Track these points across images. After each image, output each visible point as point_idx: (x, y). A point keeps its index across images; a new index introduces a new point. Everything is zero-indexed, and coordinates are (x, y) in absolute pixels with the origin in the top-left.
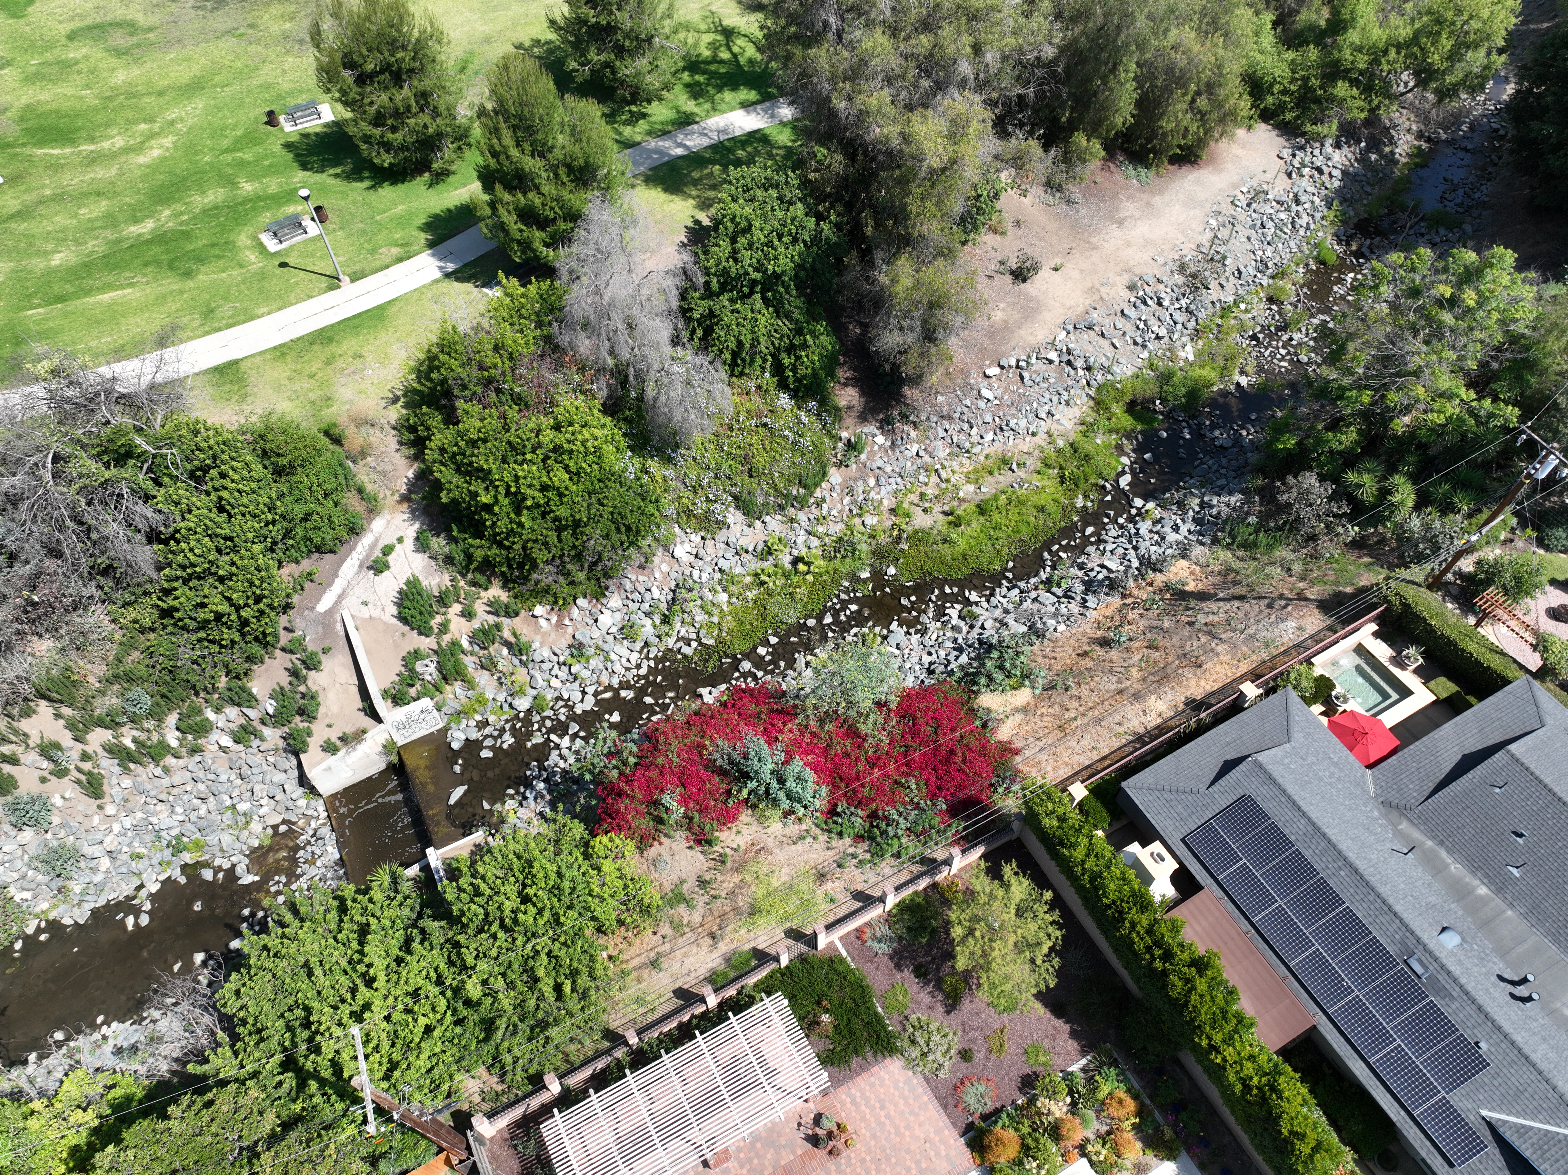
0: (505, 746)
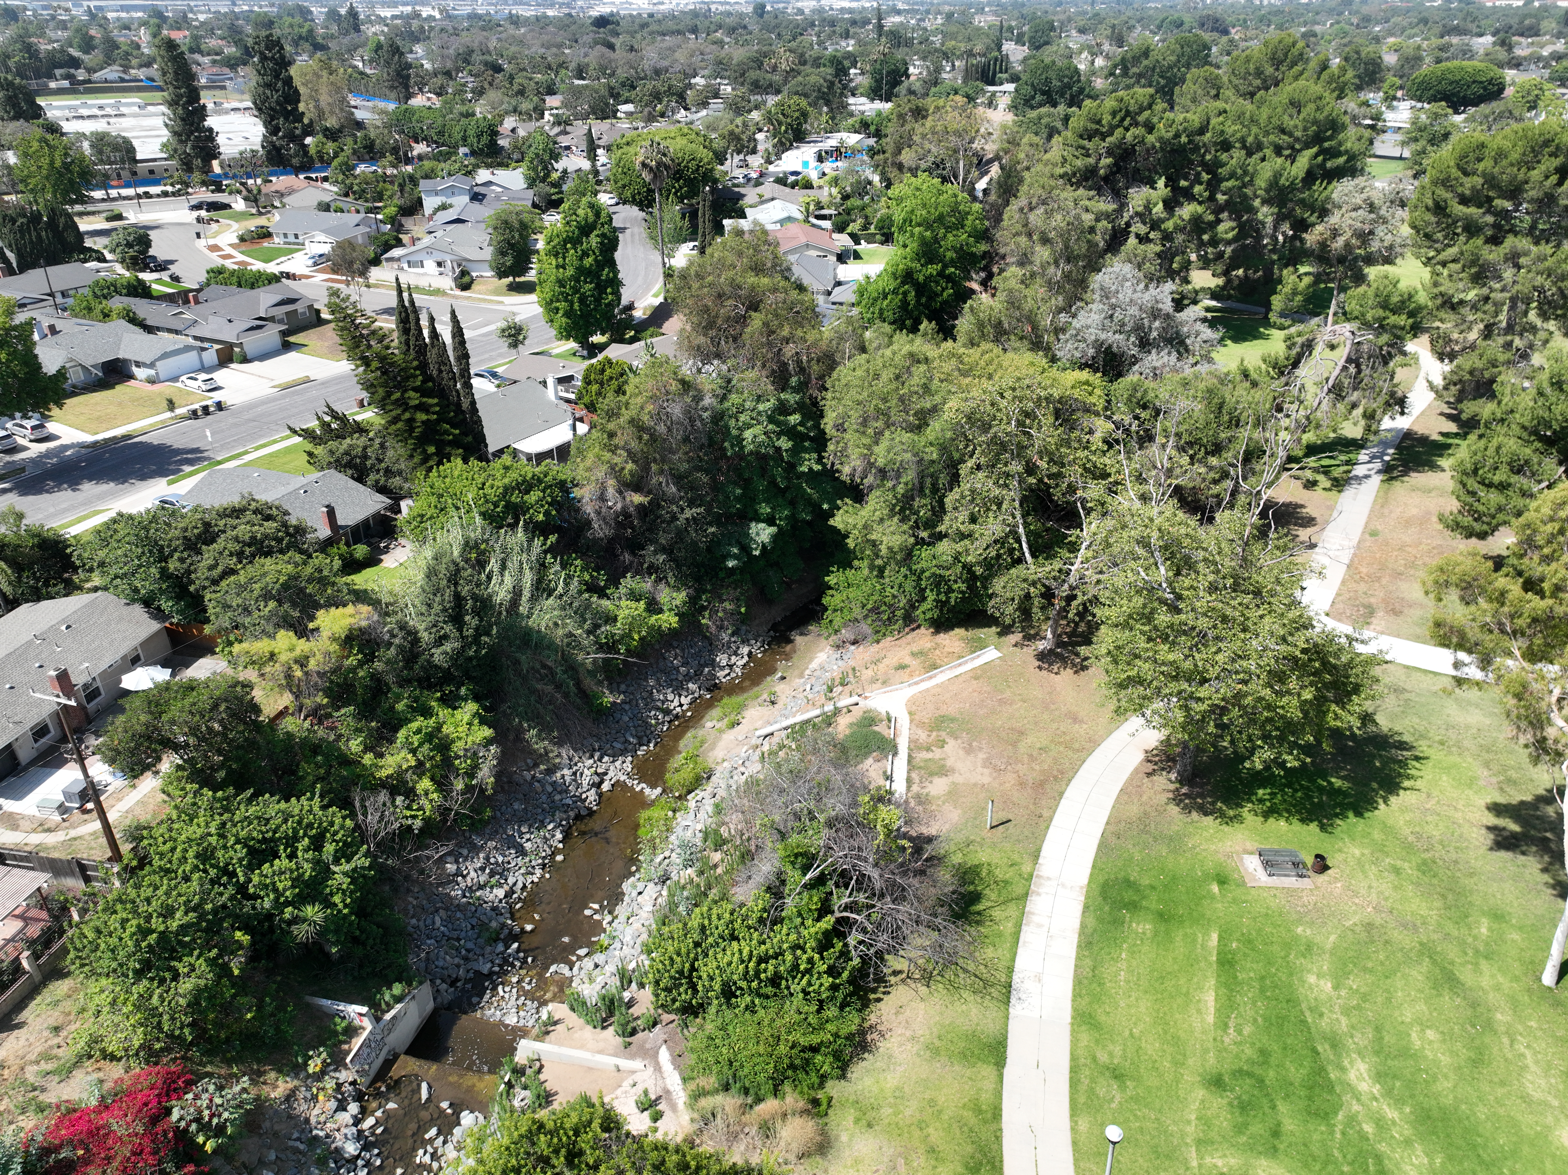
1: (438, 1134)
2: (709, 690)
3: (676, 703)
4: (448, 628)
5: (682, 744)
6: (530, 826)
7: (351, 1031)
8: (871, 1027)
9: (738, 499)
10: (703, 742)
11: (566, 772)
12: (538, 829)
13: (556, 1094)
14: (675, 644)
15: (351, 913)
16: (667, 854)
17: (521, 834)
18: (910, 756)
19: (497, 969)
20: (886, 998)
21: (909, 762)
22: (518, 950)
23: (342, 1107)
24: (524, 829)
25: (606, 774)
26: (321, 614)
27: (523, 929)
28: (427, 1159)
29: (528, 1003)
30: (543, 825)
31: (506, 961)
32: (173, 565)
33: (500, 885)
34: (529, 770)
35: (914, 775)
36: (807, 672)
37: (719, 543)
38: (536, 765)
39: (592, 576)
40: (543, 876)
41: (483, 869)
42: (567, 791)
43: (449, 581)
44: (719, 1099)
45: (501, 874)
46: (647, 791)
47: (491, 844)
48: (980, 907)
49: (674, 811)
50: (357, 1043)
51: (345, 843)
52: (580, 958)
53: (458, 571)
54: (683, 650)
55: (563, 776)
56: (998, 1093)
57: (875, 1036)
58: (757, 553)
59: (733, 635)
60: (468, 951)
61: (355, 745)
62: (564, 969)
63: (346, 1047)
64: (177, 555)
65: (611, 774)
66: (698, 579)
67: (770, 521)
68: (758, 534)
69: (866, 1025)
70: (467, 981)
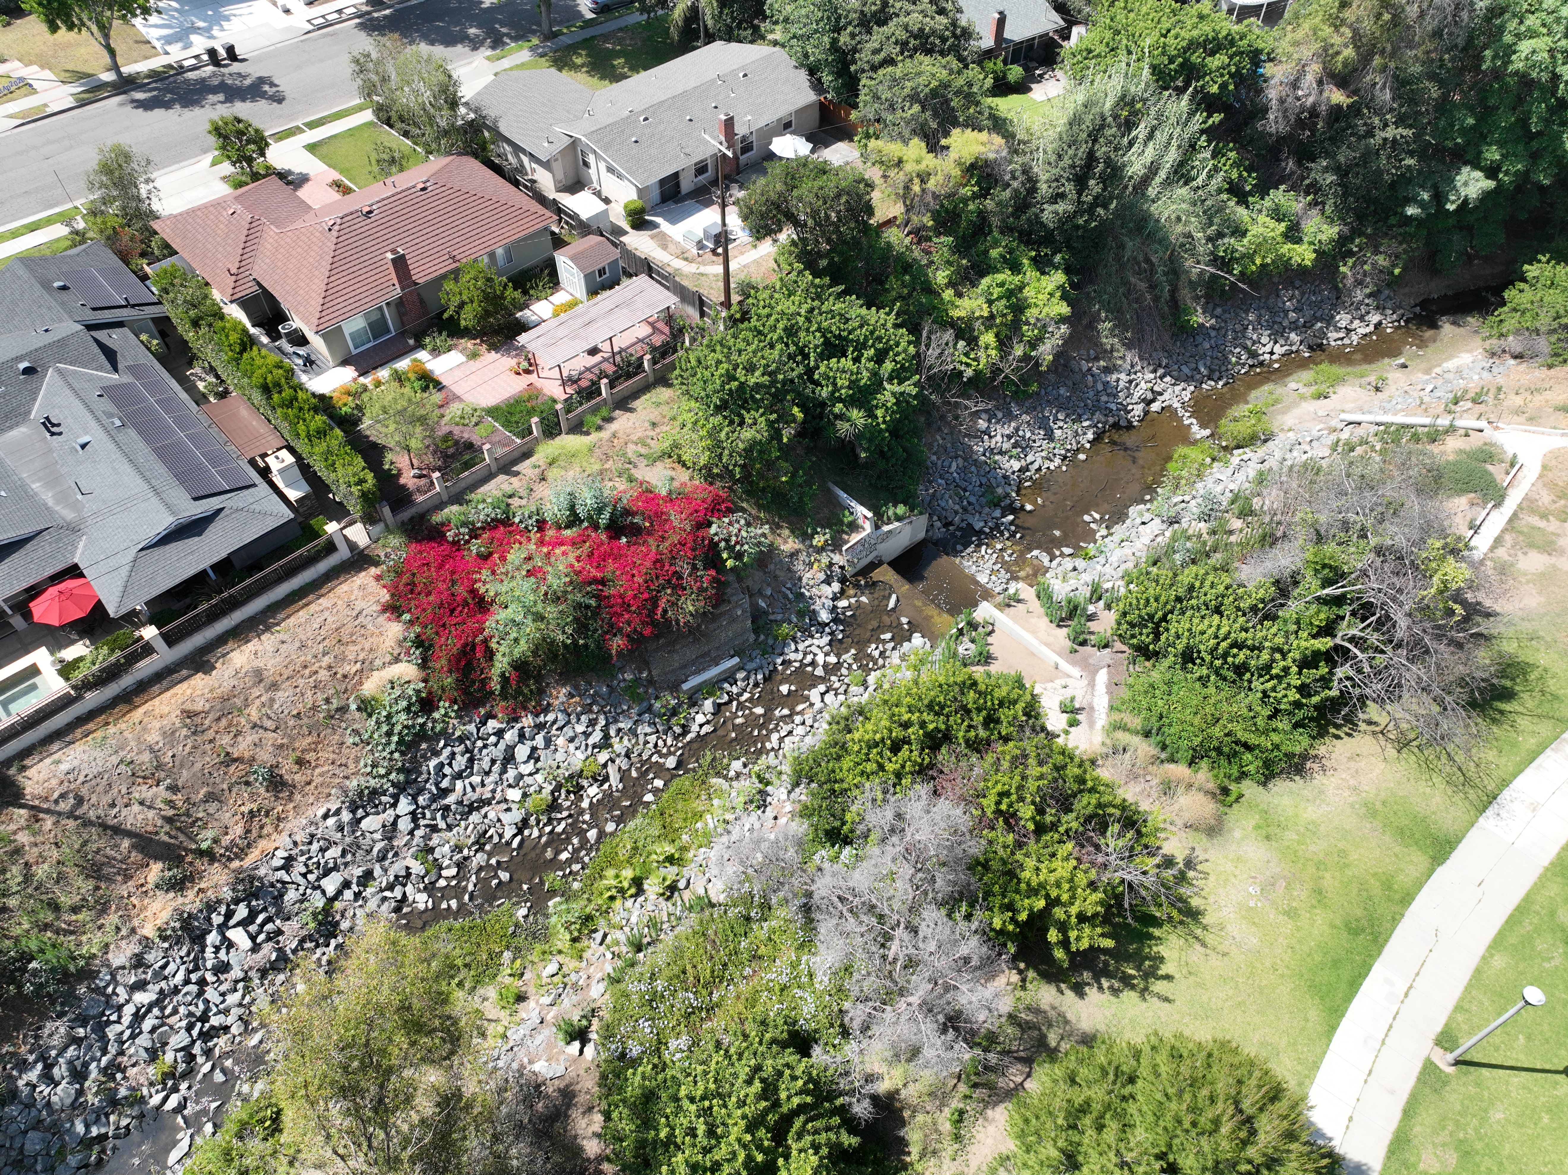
1: (892, 640)
2: (1311, 348)
3: (1268, 349)
4: (1069, 188)
5: (1254, 394)
6: (1067, 416)
7: (854, 527)
8: (1316, 756)
9: (1463, 131)
10: (1276, 401)
11: (1123, 377)
12: (1074, 422)
13: (996, 659)
14: (1297, 283)
15: (887, 430)
16: (1187, 498)
17: (1056, 419)
18: (1515, 515)
19: (987, 530)
20: (1346, 738)
21: (1511, 520)
22: (1012, 523)
23: (828, 581)
24: (1061, 416)
25: (1161, 394)
26: (956, 132)
27: (1023, 506)
28: (876, 654)
29: (1003, 571)
30: (1079, 419)
31: (997, 527)
32: (844, 39)
33: (1019, 459)
34: (1088, 361)
35: (1508, 537)
36: (1438, 370)
37: (1409, 181)
38: (1097, 359)
39: (1240, 176)
40: (1059, 467)
41: (1009, 437)
42: (1115, 396)
43: (1089, 136)
44: (1136, 741)
45: (1023, 449)
46: (1195, 428)
47: (1026, 417)
48: (1506, 707)
49: (1213, 459)
50: (855, 538)
51: (903, 366)
52: (1062, 555)
53: (1102, 127)
54: (1303, 294)
55: (1118, 380)
56: (1419, 885)
57: (1316, 766)
58: (1451, 207)
59: (1369, 296)
60: (969, 503)
61: (941, 277)
62: (1045, 558)
63: (845, 537)
64: (850, 29)
65: (1166, 396)
66: (1361, 217)
67: (1491, 172)
68: (1466, 184)
69: (1312, 752)
70: (959, 528)
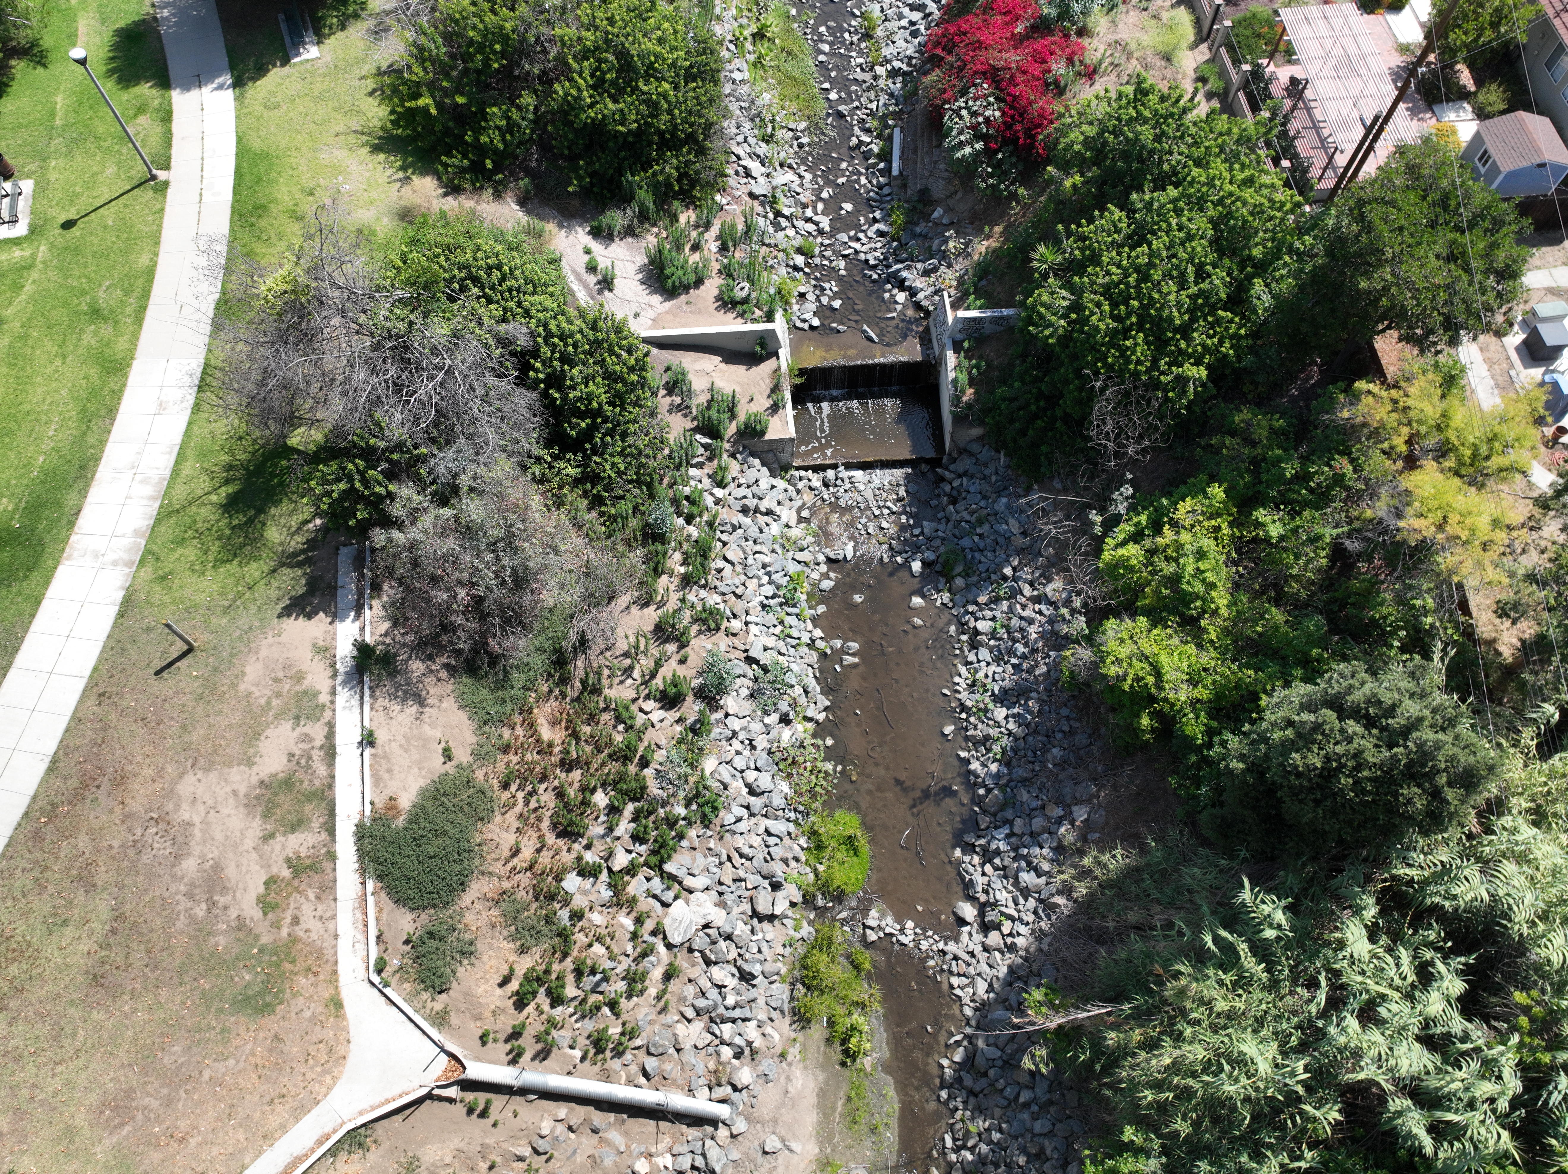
0: (835, 289)
24: (1021, 730)
27: (923, 596)
42: (1014, 849)
46: (891, 926)
